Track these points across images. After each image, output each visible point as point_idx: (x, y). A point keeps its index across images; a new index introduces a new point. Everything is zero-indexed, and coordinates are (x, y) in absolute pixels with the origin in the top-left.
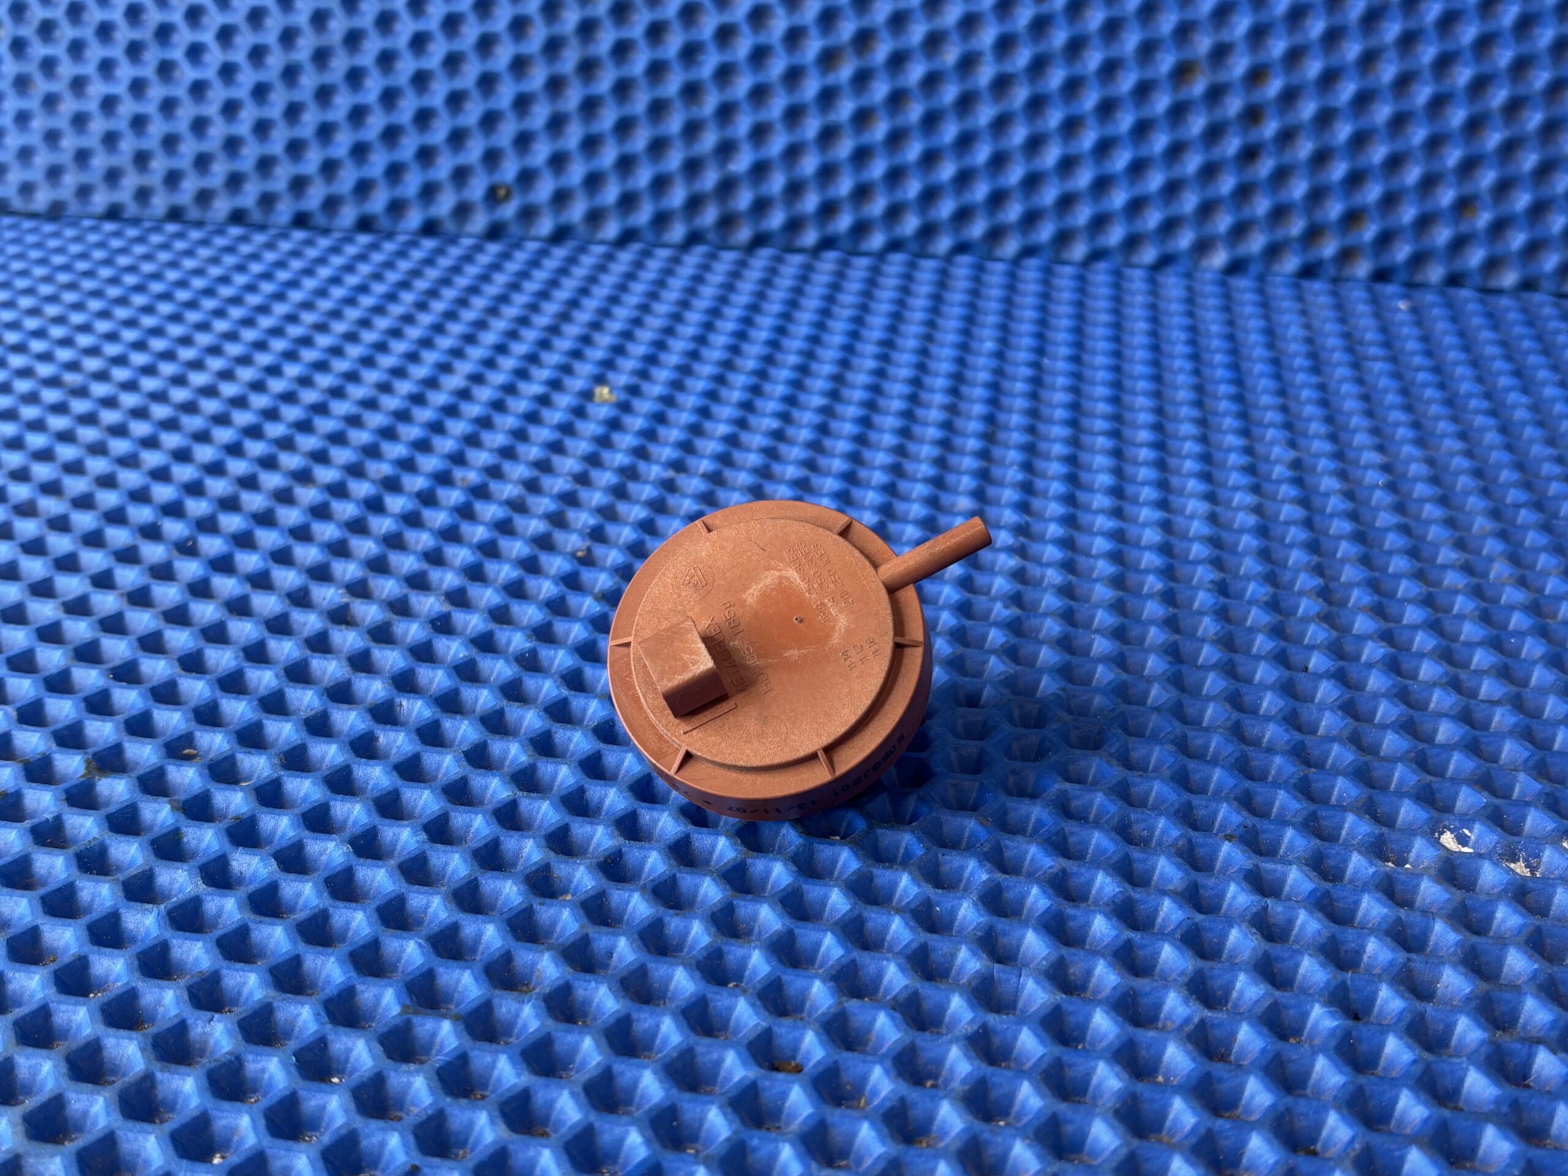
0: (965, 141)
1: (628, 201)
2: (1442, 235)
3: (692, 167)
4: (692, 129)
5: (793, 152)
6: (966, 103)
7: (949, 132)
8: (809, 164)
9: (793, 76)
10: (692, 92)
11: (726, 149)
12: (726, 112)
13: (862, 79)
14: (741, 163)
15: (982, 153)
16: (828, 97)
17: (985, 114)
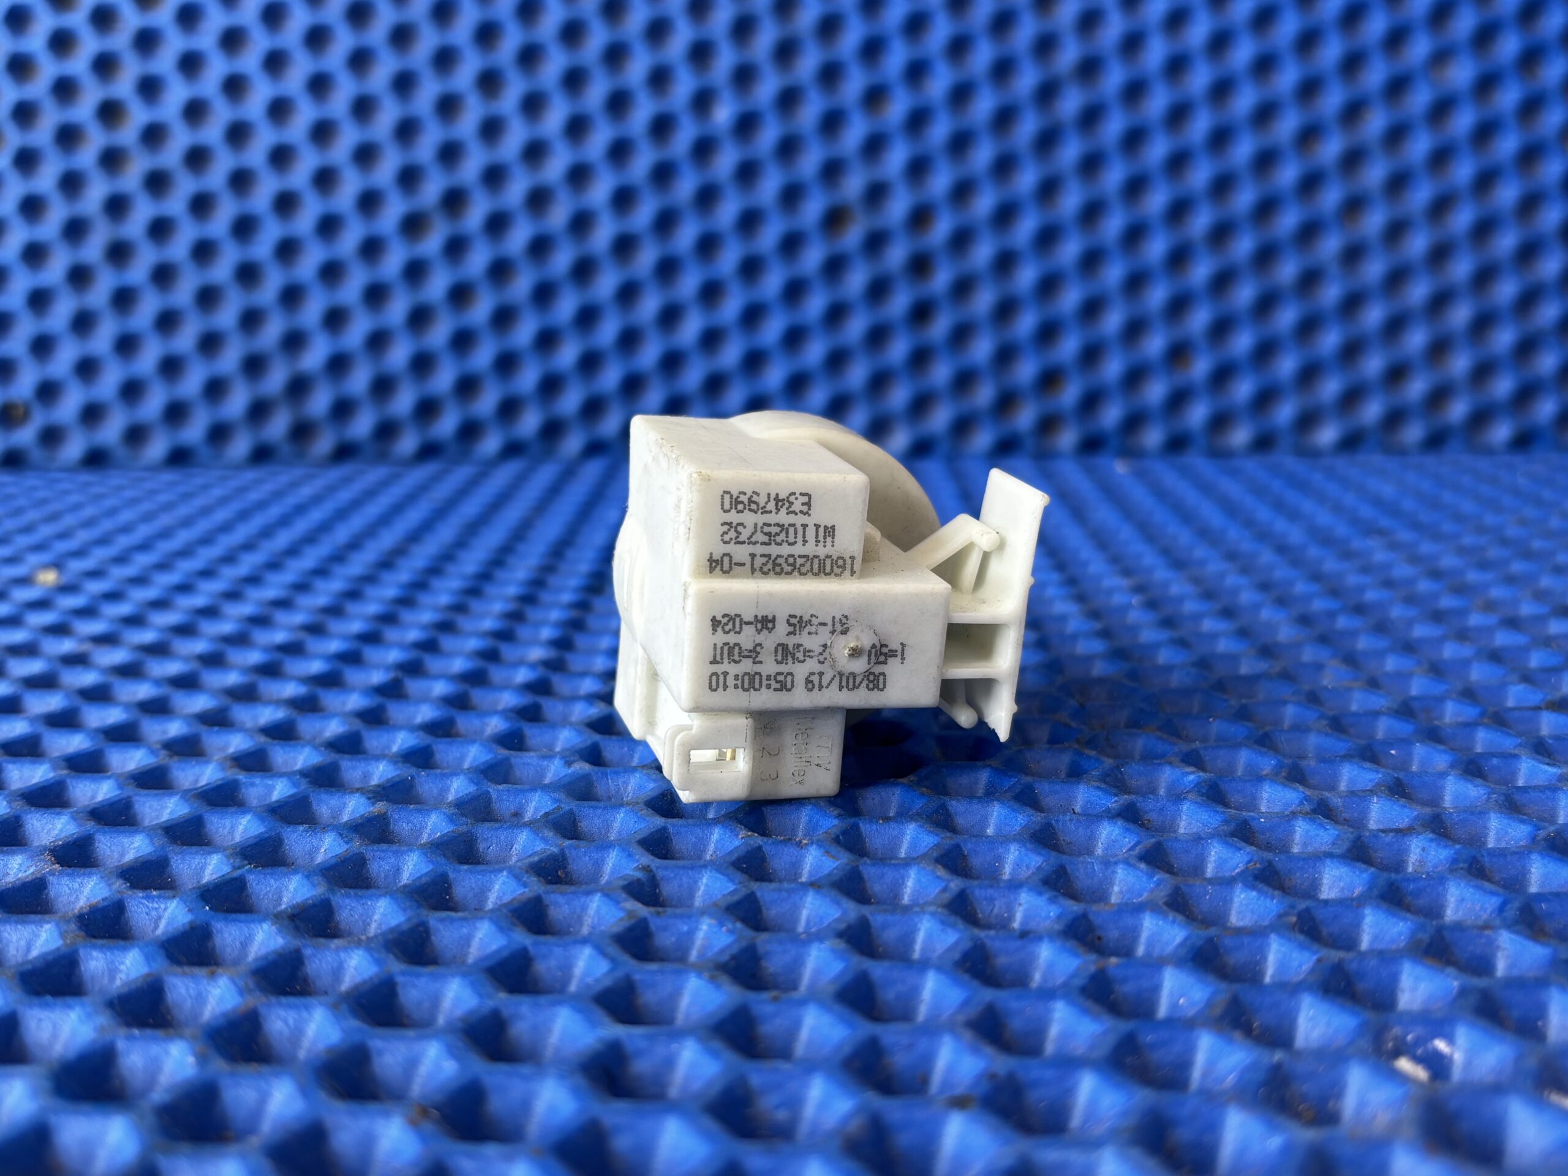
0: (587, 317)
1: (175, 413)
2: (1156, 391)
3: (254, 365)
4: (251, 320)
5: (378, 341)
6: (583, 270)
7: (566, 306)
8: (399, 355)
9: (371, 249)
10: (248, 274)
11: (294, 342)
12: (291, 296)
13: (456, 248)
14: (314, 357)
15: (608, 331)
16: (415, 271)
17: (606, 283)
